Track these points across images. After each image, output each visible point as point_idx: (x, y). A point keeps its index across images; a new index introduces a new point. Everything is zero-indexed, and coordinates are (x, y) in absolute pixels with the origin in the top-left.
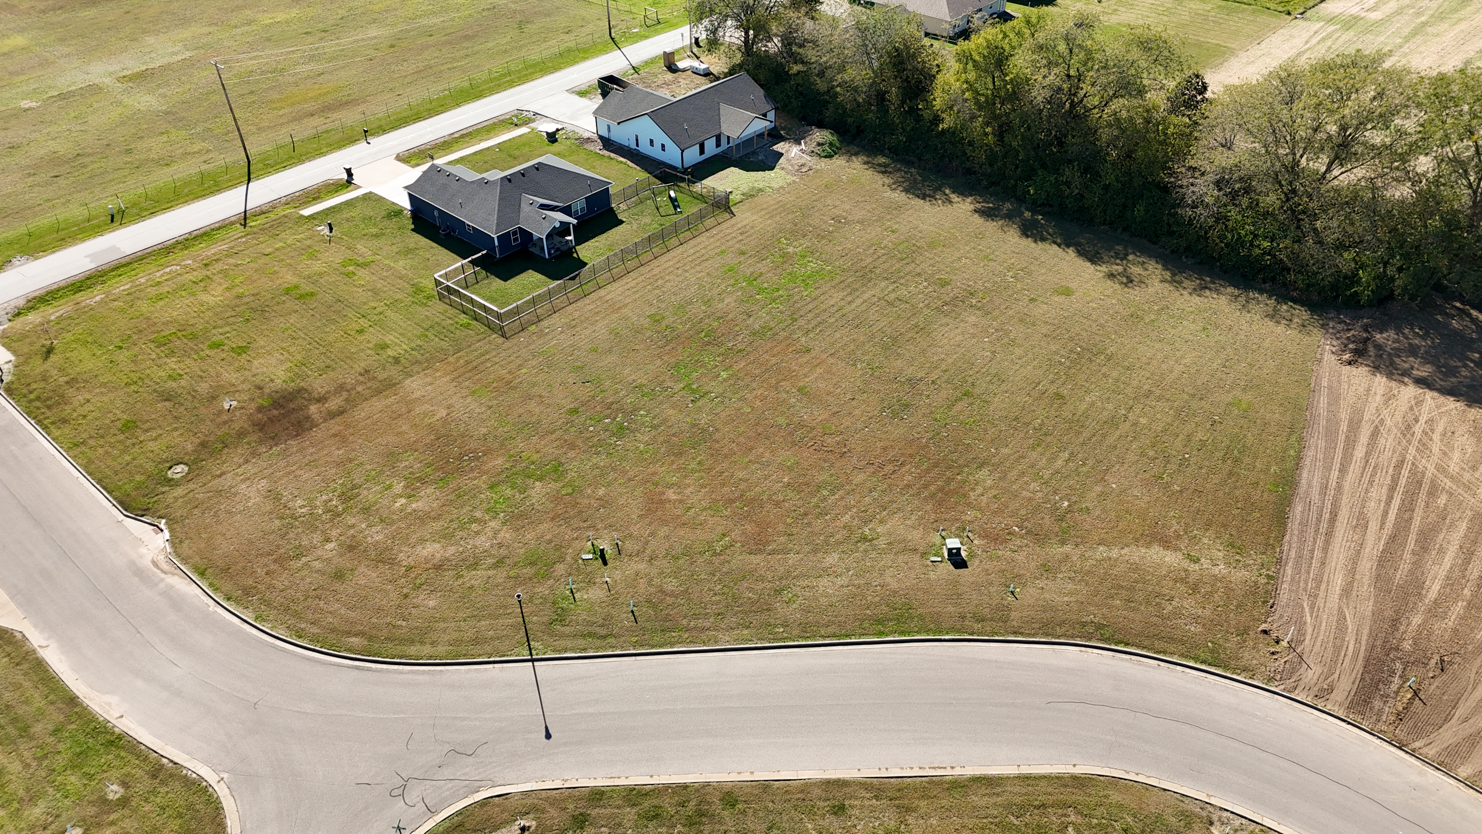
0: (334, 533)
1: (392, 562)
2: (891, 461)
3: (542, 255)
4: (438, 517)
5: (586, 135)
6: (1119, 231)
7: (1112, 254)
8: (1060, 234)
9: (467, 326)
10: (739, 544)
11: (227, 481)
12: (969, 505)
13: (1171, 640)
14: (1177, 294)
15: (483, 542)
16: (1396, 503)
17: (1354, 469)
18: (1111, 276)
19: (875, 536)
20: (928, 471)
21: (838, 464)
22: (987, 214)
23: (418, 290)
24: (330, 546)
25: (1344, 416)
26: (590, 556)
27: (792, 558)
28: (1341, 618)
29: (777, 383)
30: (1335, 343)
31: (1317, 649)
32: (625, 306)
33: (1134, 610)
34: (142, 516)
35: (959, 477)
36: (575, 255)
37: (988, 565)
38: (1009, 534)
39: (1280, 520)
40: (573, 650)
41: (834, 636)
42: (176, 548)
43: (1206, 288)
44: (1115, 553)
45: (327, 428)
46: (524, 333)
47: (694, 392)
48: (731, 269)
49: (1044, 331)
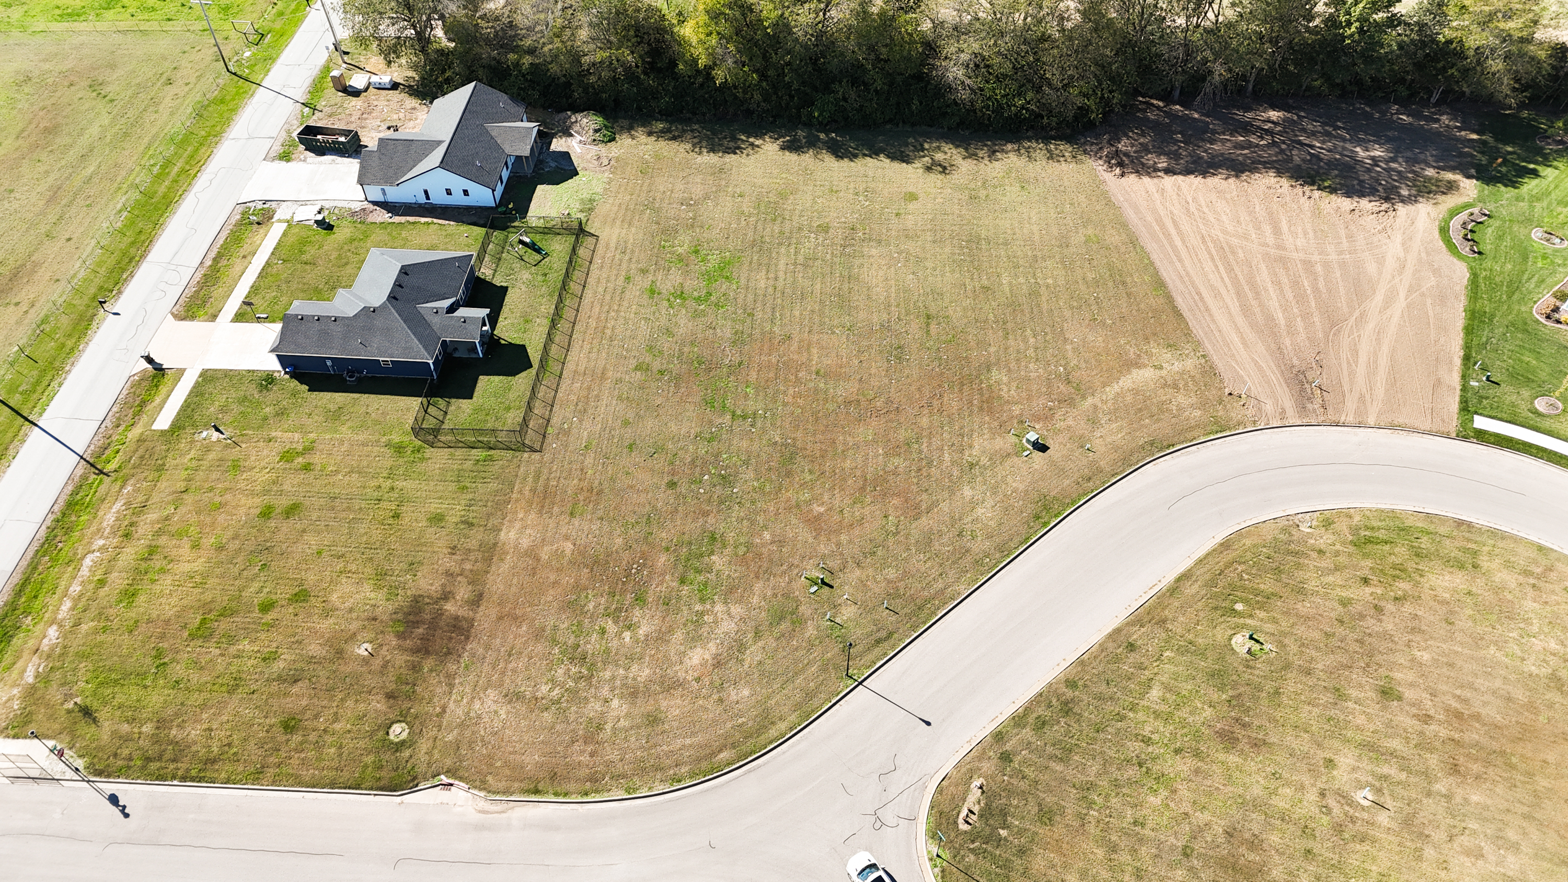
0: (605, 692)
1: (680, 684)
2: (932, 397)
3: (474, 356)
4: (671, 630)
5: (357, 206)
6: (900, 125)
7: (912, 148)
8: (863, 145)
9: (491, 459)
10: (902, 518)
11: (456, 711)
12: (1008, 402)
13: (1191, 428)
14: (982, 165)
15: (728, 626)
16: (1221, 268)
17: (1184, 254)
18: (928, 169)
19: (977, 459)
20: (961, 390)
21: (902, 420)
22: (793, 147)
23: (399, 449)
24: (615, 703)
25: (1150, 218)
26: (815, 588)
27: (945, 506)
28: (1256, 363)
29: (796, 376)
30: (1101, 162)
31: (1260, 389)
32: (604, 369)
33: (1158, 420)
34: (417, 786)
35: (983, 385)
36: (503, 342)
37: (1060, 438)
38: (1050, 409)
39: (1178, 314)
40: (878, 659)
41: (1021, 543)
42: (485, 789)
43: (994, 152)
44: (1116, 388)
45: (485, 616)
46: (549, 439)
47: (744, 417)
48: (653, 292)
49: (929, 239)
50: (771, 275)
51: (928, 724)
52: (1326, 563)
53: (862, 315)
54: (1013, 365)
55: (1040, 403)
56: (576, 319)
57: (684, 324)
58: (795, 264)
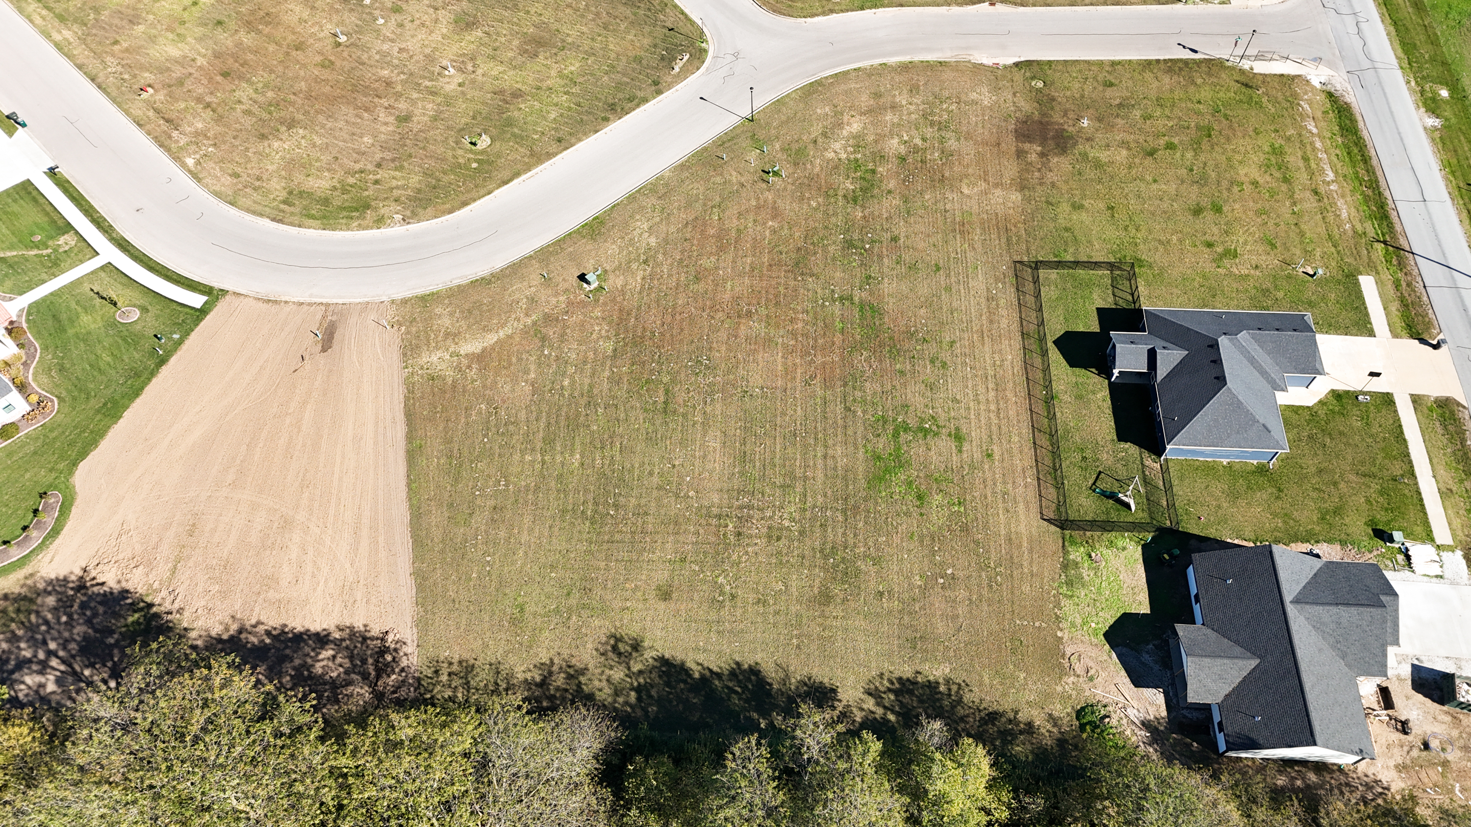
9: (1057, 254)
37: (566, 285)
45: (1010, 144)
46: (1011, 273)
47: (841, 299)
48: (958, 437)
49: (650, 519)
50: (830, 462)
51: (701, 98)
52: (396, 193)
53: (731, 411)
54: (591, 355)
55: (574, 319)
56: (1030, 400)
57: (914, 395)
58: (805, 478)
